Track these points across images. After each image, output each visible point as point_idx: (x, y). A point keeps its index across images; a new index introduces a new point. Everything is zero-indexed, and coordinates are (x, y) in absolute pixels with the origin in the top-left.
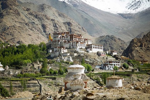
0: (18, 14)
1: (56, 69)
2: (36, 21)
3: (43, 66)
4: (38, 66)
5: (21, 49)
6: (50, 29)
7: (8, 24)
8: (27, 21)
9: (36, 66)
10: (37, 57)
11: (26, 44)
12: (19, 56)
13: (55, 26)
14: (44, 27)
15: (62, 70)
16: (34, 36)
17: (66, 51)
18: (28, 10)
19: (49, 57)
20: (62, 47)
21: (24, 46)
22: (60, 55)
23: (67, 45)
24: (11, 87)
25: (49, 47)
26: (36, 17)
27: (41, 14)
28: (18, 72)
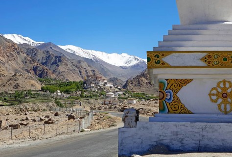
0: (67, 65)
1: (88, 95)
2: (76, 69)
3: (82, 93)
4: (79, 93)
5: (69, 84)
6: (84, 73)
7: (61, 70)
8: (71, 69)
9: (78, 93)
10: (78, 88)
11: (72, 81)
12: (69, 87)
13: (86, 72)
14: (80, 72)
15: (91, 95)
16: (75, 77)
17: (93, 85)
18: (72, 63)
19: (85, 88)
20: (91, 83)
21: (71, 82)
22: (90, 87)
23: (94, 82)
24: (65, 103)
25: (84, 83)
26: (76, 66)
27: (79, 65)
28: (68, 96)
